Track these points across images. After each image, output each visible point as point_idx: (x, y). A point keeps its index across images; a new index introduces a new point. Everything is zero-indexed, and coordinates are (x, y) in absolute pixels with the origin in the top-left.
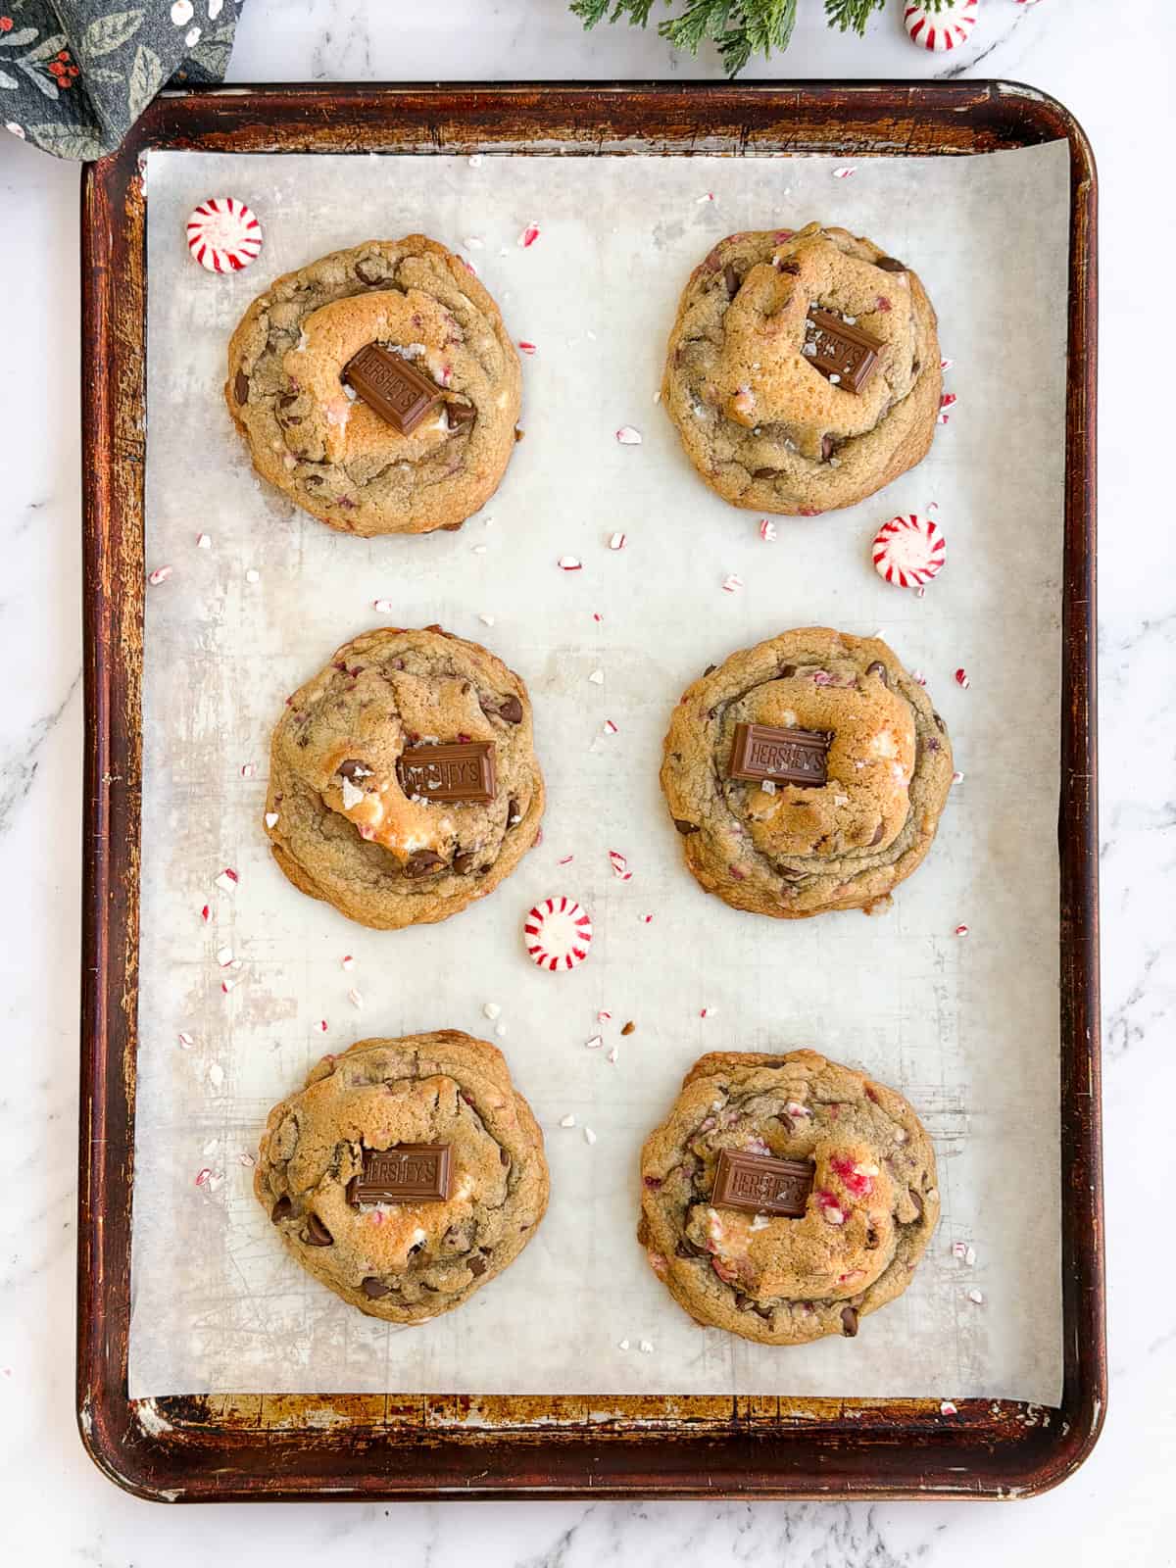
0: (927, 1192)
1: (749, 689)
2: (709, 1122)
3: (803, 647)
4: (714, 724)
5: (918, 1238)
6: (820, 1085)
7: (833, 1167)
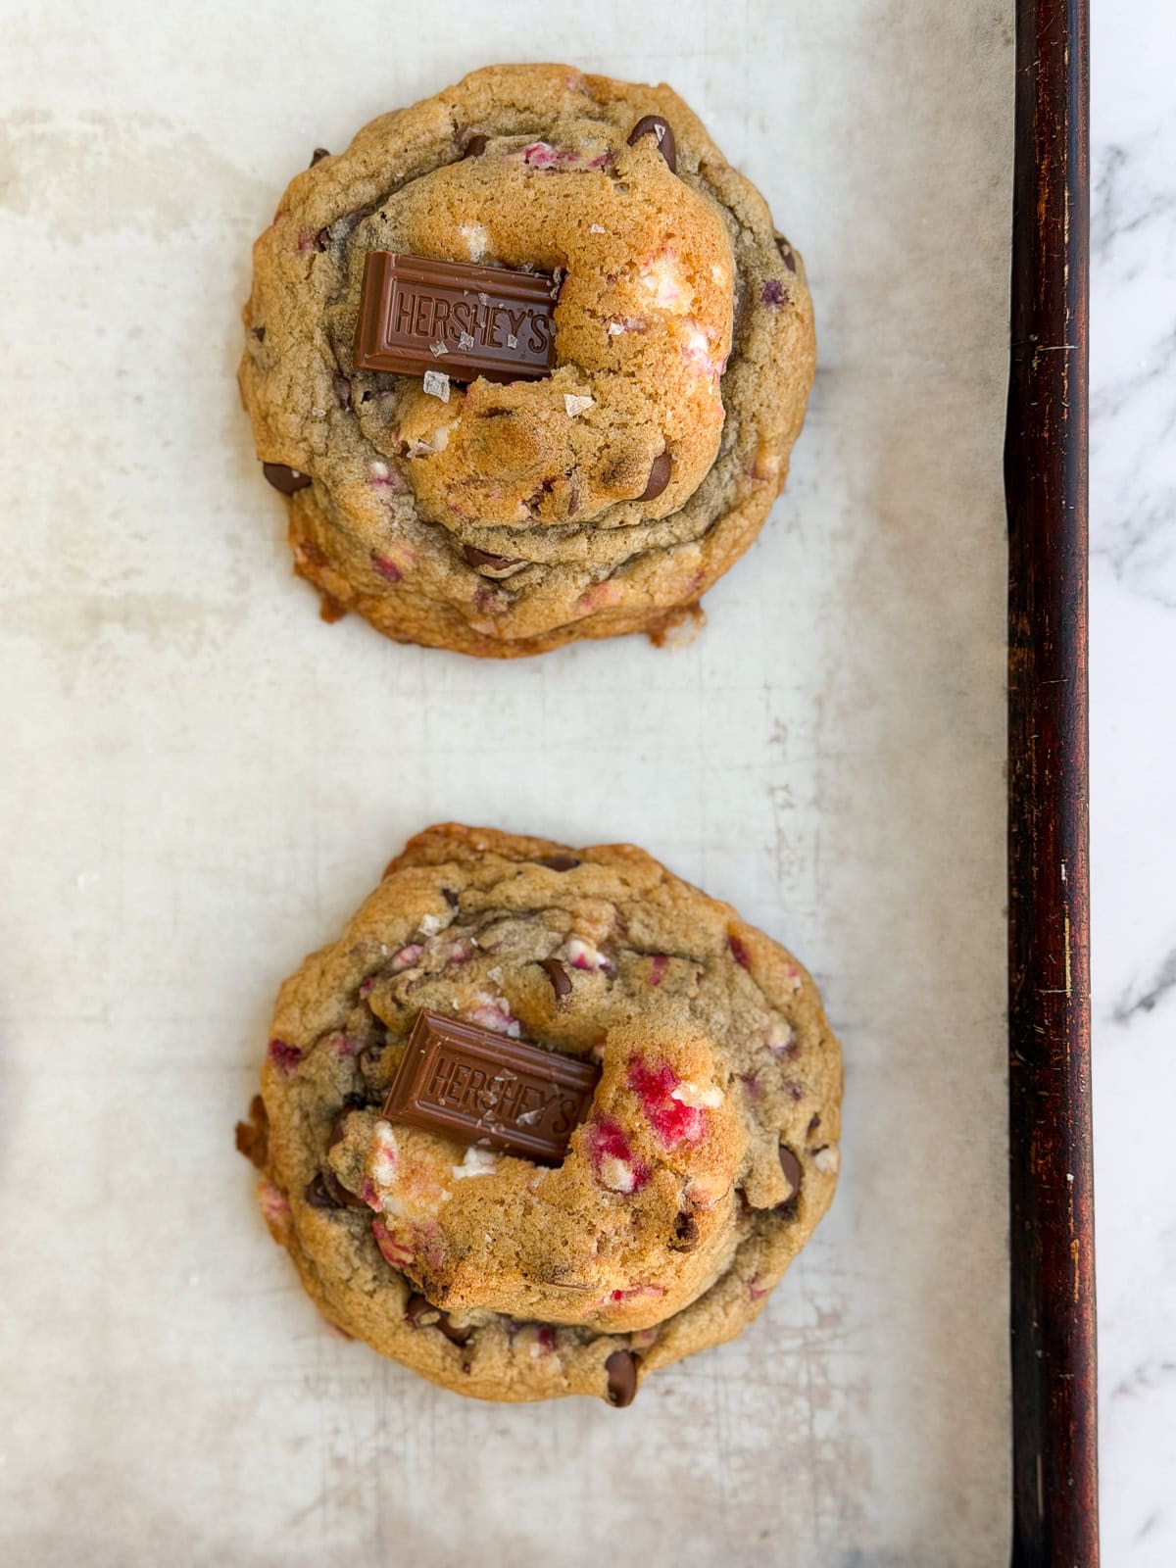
0: (816, 1152)
1: (396, 186)
2: (408, 954)
3: (506, 98)
4: (326, 262)
5: (779, 1241)
6: (641, 915)
7: (633, 1078)
